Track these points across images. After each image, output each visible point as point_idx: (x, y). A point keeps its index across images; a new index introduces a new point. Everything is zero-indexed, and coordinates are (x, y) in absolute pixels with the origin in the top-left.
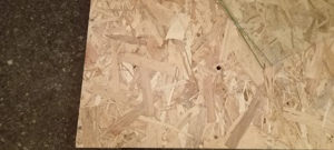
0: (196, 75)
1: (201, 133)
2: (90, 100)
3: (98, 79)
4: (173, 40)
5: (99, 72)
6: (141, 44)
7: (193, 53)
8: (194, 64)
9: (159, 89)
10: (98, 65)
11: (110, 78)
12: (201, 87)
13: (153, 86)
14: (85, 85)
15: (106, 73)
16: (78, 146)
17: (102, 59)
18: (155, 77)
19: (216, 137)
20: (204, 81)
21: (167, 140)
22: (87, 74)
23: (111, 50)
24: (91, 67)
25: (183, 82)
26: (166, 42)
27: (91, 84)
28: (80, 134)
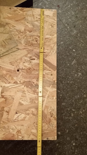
0: (22, 82)
1: (50, 81)
2: (34, 135)
3: (23, 132)
4: (2, 93)
5: (19, 132)
6: (3, 110)
7: (10, 83)
8: (16, 83)
9: (29, 100)
10: (15, 133)
11: (22, 125)
12: (28, 80)
13: (27, 103)
14: (26, 138)
15: (19, 128)
16: (56, 139)
17: (11, 131)
18: (23, 102)
19: (52, 75)
20: (25, 78)
21: (53, 97)
22: (20, 138)
23: (6, 126)
24: (16, 136)
25: (25, 89)
26: (3, 97)
27: (25, 135)
28: (51, 139)
